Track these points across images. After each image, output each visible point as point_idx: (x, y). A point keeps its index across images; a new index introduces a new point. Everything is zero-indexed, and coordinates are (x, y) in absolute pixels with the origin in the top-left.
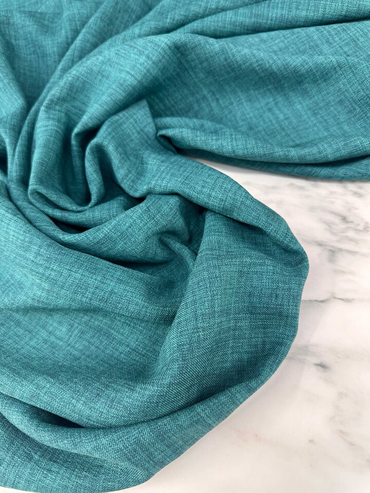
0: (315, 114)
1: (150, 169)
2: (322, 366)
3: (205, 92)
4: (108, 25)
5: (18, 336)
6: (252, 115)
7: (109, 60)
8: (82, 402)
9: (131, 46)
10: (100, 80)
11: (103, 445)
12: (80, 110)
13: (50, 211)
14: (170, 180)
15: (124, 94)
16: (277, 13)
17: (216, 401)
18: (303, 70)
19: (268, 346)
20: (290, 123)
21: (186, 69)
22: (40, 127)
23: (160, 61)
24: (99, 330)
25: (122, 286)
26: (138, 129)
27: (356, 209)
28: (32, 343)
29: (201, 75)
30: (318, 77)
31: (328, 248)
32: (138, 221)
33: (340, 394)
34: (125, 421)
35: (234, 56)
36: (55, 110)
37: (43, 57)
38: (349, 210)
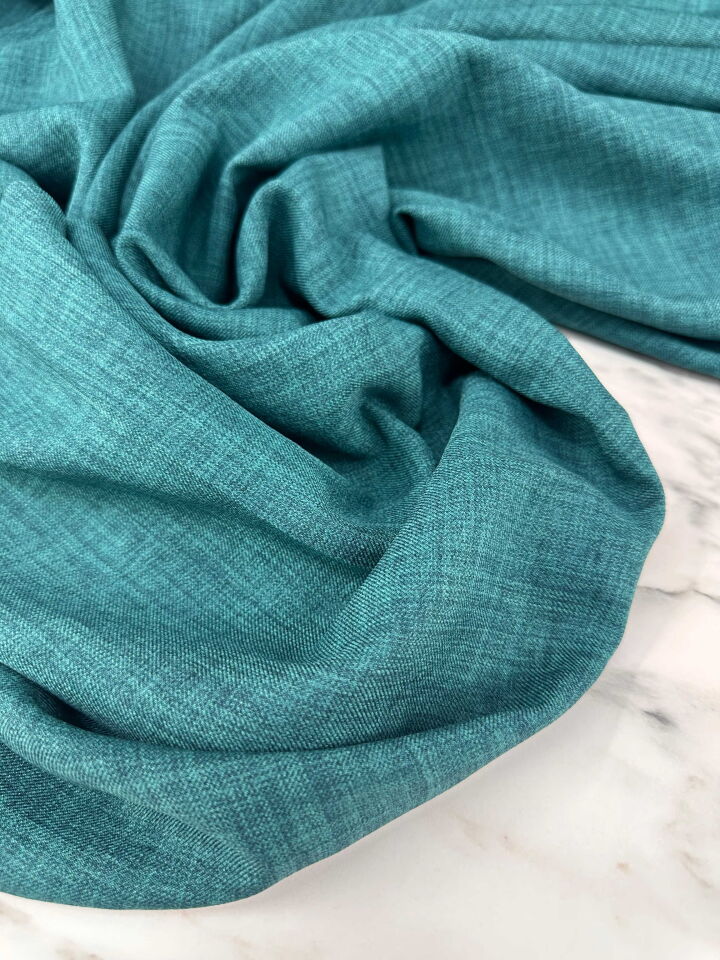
0: (690, 260)
1: (370, 269)
2: (660, 718)
3: (493, 167)
4: (323, 9)
5: (12, 537)
6: (570, 232)
7: (331, 51)
8: (151, 685)
9: (383, 36)
10: (304, 85)
11: (190, 782)
12: (247, 131)
13: (154, 291)
14: (415, 291)
15: (350, 118)
16: (649, 70)
17: (453, 736)
18: (689, 171)
19: (556, 658)
20: (642, 264)
21: (472, 113)
22: (164, 133)
23: (434, 77)
24: (199, 559)
25: (282, 469)
26: (357, 193)
28: (43, 557)
29: (497, 132)
30: (711, 192)
31: (691, 497)
32: (342, 348)
33: (691, 779)
34: (247, 742)
35: (572, 108)
36: (202, 113)
37: (178, 32)
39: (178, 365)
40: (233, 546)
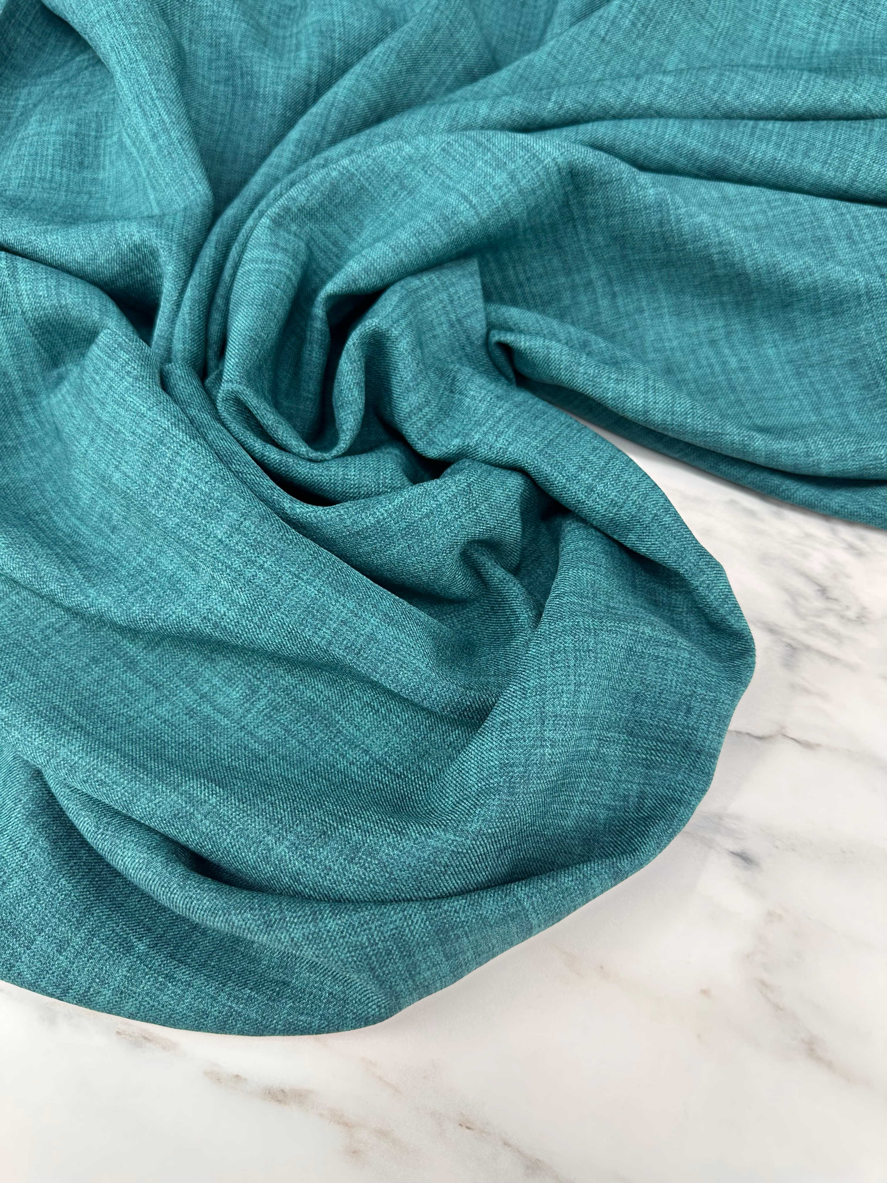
0: (799, 375)
1: (469, 408)
2: (744, 858)
3: (594, 273)
5: (130, 692)
6: (675, 343)
7: (424, 157)
8: (287, 843)
9: (480, 144)
10: (395, 194)
11: (329, 931)
12: (335, 244)
13: (258, 445)
14: (515, 440)
15: (445, 239)
17: (555, 884)
18: (800, 284)
19: (649, 803)
20: (748, 380)
21: (573, 219)
22: (252, 261)
23: (534, 191)
24: (312, 709)
25: (392, 631)
26: (453, 317)
27: (848, 576)
28: (162, 711)
29: (600, 239)
30: (823, 304)
31: (784, 640)
32: (446, 508)
33: (770, 914)
34: (374, 893)
35: (678, 221)
36: (289, 232)
38: (835, 577)
39: (293, 534)
40: (343, 696)
